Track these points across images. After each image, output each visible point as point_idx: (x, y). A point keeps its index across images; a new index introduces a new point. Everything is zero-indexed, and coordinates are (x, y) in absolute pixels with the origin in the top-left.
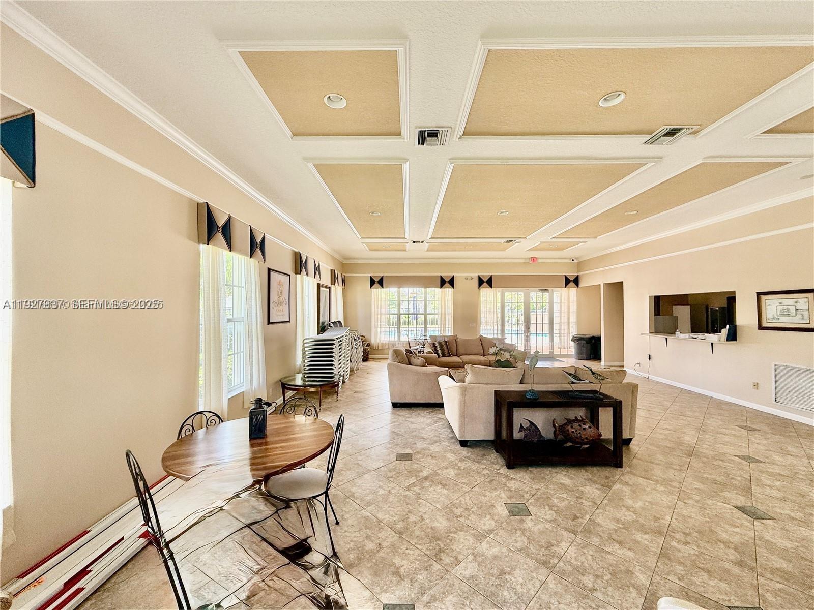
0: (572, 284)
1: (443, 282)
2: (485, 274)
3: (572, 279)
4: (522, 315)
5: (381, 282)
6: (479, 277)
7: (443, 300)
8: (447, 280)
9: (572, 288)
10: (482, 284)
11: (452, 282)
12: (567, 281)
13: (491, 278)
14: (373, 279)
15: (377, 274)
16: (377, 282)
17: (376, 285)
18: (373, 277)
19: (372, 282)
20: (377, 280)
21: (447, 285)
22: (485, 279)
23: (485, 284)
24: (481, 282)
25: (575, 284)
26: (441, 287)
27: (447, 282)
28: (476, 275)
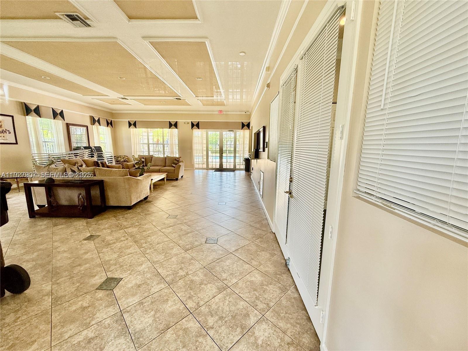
0: (246, 127)
1: (171, 125)
2: (195, 121)
3: (246, 124)
4: (218, 146)
5: (135, 125)
6: (192, 122)
7: (172, 136)
8: (173, 124)
9: (246, 129)
10: (194, 126)
11: (176, 125)
12: (243, 126)
13: (198, 123)
14: (130, 123)
15: (133, 120)
16: (133, 124)
17: (132, 126)
18: (130, 122)
19: (130, 125)
20: (132, 123)
21: (173, 127)
22: (195, 124)
23: (195, 127)
24: (193, 125)
25: (248, 127)
26: (170, 128)
27: (174, 125)
28: (190, 121)
